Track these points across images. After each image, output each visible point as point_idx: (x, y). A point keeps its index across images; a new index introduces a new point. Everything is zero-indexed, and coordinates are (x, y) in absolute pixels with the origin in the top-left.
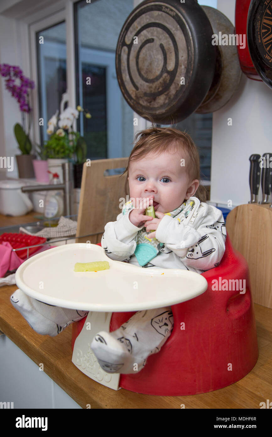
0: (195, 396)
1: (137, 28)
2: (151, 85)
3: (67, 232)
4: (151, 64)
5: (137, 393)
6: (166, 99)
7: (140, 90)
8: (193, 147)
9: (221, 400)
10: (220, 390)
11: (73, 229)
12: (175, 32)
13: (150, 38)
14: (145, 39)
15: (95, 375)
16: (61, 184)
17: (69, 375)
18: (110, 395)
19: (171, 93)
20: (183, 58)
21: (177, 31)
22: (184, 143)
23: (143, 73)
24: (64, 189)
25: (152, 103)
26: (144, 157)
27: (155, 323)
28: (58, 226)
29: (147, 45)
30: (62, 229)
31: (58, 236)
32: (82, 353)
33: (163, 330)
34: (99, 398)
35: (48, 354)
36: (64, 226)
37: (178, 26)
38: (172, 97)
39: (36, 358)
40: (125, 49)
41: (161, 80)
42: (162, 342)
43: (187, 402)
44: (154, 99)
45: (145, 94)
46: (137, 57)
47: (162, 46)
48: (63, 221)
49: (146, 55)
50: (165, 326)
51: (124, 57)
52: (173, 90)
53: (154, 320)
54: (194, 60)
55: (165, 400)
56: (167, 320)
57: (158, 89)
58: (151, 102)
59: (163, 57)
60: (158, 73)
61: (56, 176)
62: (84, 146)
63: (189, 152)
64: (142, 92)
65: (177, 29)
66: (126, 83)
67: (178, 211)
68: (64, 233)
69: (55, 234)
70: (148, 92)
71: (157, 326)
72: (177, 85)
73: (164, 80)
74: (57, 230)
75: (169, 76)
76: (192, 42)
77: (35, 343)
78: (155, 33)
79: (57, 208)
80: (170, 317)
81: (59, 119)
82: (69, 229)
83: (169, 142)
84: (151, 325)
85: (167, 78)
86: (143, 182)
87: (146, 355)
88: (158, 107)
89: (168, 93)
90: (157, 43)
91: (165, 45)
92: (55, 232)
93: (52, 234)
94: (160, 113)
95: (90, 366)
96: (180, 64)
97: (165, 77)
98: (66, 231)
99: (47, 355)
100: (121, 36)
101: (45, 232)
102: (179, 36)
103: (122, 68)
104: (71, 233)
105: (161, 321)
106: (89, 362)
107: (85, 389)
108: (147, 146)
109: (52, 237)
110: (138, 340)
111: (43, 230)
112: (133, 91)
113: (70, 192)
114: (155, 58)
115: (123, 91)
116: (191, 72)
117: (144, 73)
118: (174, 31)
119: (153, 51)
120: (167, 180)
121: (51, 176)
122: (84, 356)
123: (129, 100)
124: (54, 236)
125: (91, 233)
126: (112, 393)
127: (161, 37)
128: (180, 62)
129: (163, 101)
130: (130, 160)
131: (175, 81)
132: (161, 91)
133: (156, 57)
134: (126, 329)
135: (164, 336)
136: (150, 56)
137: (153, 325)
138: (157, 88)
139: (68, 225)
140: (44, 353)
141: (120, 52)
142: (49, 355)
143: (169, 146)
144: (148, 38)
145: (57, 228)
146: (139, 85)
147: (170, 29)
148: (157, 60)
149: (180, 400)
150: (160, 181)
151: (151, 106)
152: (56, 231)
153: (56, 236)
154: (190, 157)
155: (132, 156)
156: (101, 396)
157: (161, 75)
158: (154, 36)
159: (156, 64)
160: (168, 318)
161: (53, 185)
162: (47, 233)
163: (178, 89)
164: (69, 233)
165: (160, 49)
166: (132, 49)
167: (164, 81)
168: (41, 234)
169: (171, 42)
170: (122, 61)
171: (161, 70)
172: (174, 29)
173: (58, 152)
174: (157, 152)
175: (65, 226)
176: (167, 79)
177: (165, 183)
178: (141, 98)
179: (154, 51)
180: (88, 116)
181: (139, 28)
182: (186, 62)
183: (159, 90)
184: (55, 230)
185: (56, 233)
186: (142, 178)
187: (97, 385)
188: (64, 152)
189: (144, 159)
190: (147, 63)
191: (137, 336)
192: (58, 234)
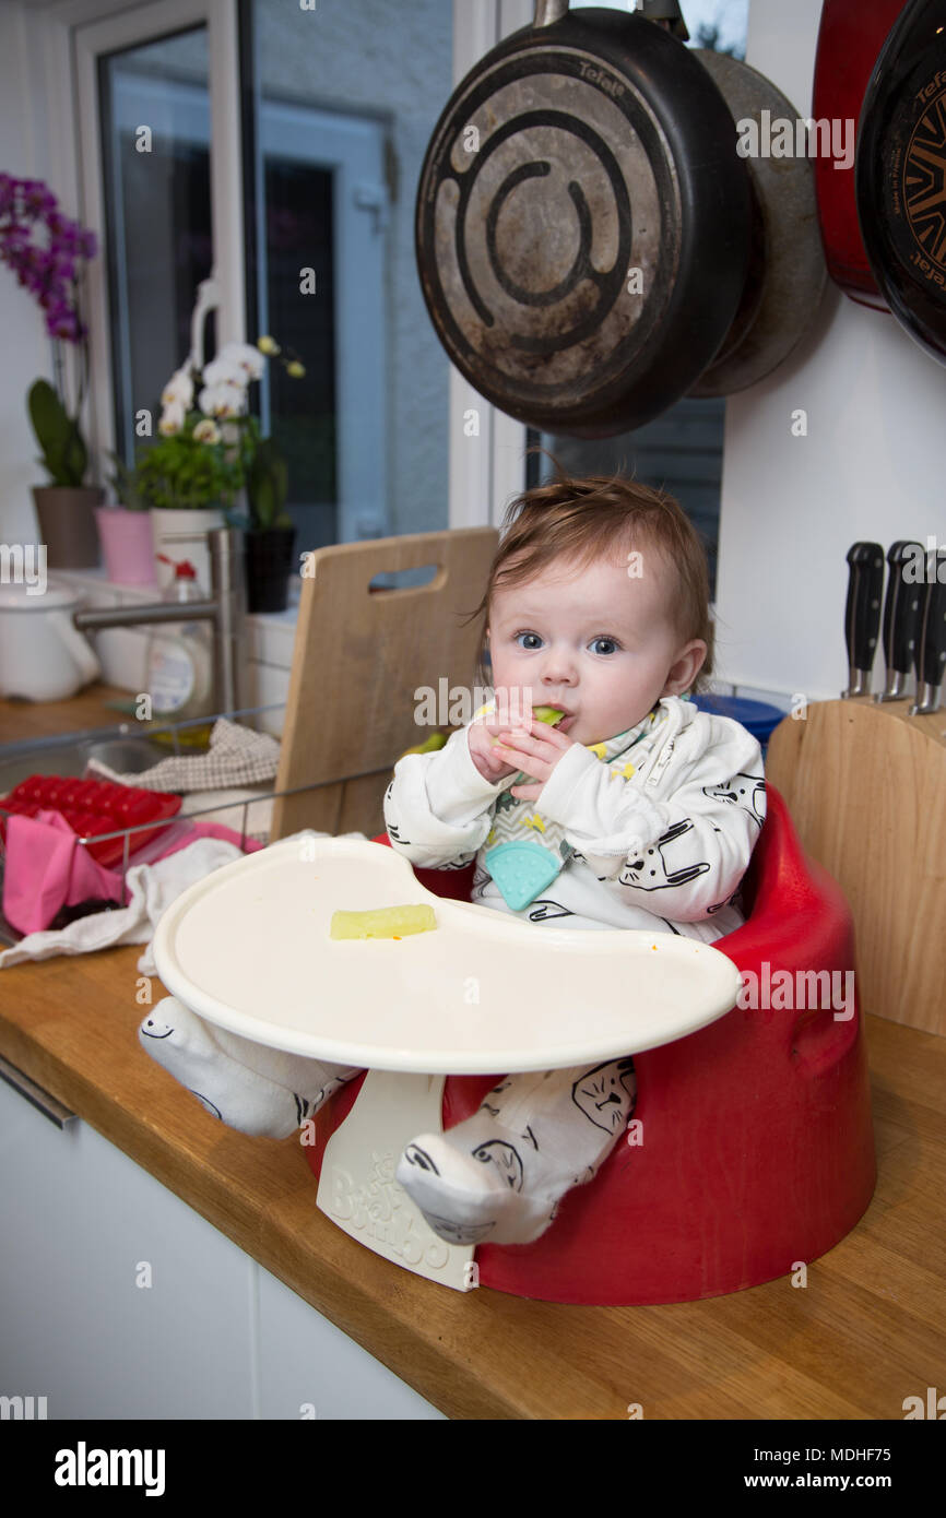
0: (697, 1303)
1: (493, 122)
2: (537, 311)
3: (243, 774)
4: (537, 245)
5: (527, 1298)
6: (584, 361)
7: (497, 326)
8: (687, 538)
9: (774, 1316)
10: (768, 1284)
11: (261, 763)
12: (622, 148)
13: (538, 159)
14: (520, 163)
15: (394, 1248)
16: (202, 602)
17: (316, 1250)
18: (445, 1305)
19: (601, 345)
20: (645, 234)
21: (627, 147)
22: (658, 527)
23: (509, 270)
24: (214, 619)
25: (539, 369)
26: (536, 577)
27: (582, 1094)
28: (212, 752)
29: (527, 183)
30: (226, 761)
31: (211, 785)
32: (351, 1182)
33: (606, 1116)
34: (415, 1317)
35: (239, 1183)
36: (230, 753)
37: (633, 132)
38: (606, 357)
39: (196, 1194)
40: (451, 186)
41: (570, 299)
42: (603, 1151)
43: (677, 1324)
44: (547, 359)
45: (516, 340)
46: (492, 219)
47: (575, 191)
48: (226, 733)
49: (522, 216)
50: (611, 1103)
51: (446, 213)
52: (608, 336)
53: (581, 1086)
54: (683, 245)
55: (612, 1317)
56: (615, 1085)
57: (560, 327)
58: (533, 367)
59: (578, 225)
60: (562, 275)
61: (185, 571)
62: (281, 470)
63: (675, 557)
64: (507, 332)
65: (627, 141)
66: (450, 300)
67: (629, 738)
68: (230, 775)
69: (203, 779)
70: (525, 335)
71: (588, 1104)
72: (624, 319)
73: (580, 300)
74: (209, 766)
75: (597, 289)
76: (676, 185)
77: (192, 1148)
78: (555, 146)
79: (190, 680)
80: (622, 1076)
81: (199, 387)
82: (248, 761)
83: (614, 527)
84: (572, 1102)
85: (591, 294)
86: (537, 650)
87: (560, 1189)
88: (558, 385)
89: (594, 343)
90: (560, 178)
91: (585, 189)
92: (203, 773)
93: (190, 780)
94: (566, 405)
95: (378, 1220)
96: (634, 254)
97: (585, 290)
98: (239, 770)
99: (234, 1186)
100: (437, 144)
101: (169, 772)
102: (635, 163)
103: (440, 248)
104: (254, 775)
105: (600, 1089)
106: (376, 1208)
107: (369, 1289)
108: (547, 541)
109: (191, 787)
110: (536, 1147)
111: (160, 765)
112: (475, 326)
113: (234, 629)
114: (551, 227)
115: (440, 322)
116: (672, 282)
117: (515, 272)
118: (616, 145)
119: (545, 204)
120: (608, 646)
121: (168, 572)
122: (360, 1192)
123: (459, 355)
124: (198, 786)
125: (323, 780)
126: (453, 1301)
127: (572, 160)
128: (635, 247)
129: (576, 369)
130: (491, 586)
131: (616, 307)
132: (568, 335)
133: (554, 223)
134: (499, 1115)
135: (612, 1134)
136: (536, 217)
137: (578, 1101)
138: (557, 322)
139: (244, 750)
140: (224, 1179)
141: (432, 195)
142: (242, 1185)
143: (615, 541)
144: (528, 161)
145: (208, 758)
146: (494, 309)
147: (603, 137)
148: (558, 236)
149: (656, 1316)
150: (588, 648)
151: (536, 381)
152: (205, 769)
153: (204, 786)
154: (678, 572)
155: (498, 572)
156: (419, 1309)
157: (570, 284)
158: (550, 155)
159: (554, 245)
160: (617, 1080)
161: (178, 604)
162: (173, 775)
163: (625, 333)
164: (247, 776)
165: (568, 197)
166: (475, 189)
167: (582, 303)
168: (154, 778)
169: (606, 181)
170: (439, 227)
171: (571, 266)
172: (616, 140)
173: (187, 487)
174: (576, 562)
175: (233, 753)
176: (590, 299)
177: (602, 656)
178: (503, 350)
179: (551, 204)
180: (296, 369)
181: (500, 123)
182: (656, 249)
183: (564, 331)
184: (202, 766)
185: (206, 775)
186: (532, 639)
187: (404, 1278)
188: (206, 486)
189: (536, 584)
190: (523, 242)
191: (534, 1133)
192: (210, 778)
